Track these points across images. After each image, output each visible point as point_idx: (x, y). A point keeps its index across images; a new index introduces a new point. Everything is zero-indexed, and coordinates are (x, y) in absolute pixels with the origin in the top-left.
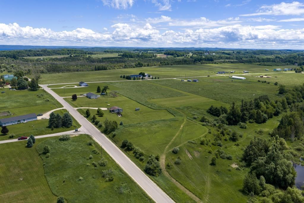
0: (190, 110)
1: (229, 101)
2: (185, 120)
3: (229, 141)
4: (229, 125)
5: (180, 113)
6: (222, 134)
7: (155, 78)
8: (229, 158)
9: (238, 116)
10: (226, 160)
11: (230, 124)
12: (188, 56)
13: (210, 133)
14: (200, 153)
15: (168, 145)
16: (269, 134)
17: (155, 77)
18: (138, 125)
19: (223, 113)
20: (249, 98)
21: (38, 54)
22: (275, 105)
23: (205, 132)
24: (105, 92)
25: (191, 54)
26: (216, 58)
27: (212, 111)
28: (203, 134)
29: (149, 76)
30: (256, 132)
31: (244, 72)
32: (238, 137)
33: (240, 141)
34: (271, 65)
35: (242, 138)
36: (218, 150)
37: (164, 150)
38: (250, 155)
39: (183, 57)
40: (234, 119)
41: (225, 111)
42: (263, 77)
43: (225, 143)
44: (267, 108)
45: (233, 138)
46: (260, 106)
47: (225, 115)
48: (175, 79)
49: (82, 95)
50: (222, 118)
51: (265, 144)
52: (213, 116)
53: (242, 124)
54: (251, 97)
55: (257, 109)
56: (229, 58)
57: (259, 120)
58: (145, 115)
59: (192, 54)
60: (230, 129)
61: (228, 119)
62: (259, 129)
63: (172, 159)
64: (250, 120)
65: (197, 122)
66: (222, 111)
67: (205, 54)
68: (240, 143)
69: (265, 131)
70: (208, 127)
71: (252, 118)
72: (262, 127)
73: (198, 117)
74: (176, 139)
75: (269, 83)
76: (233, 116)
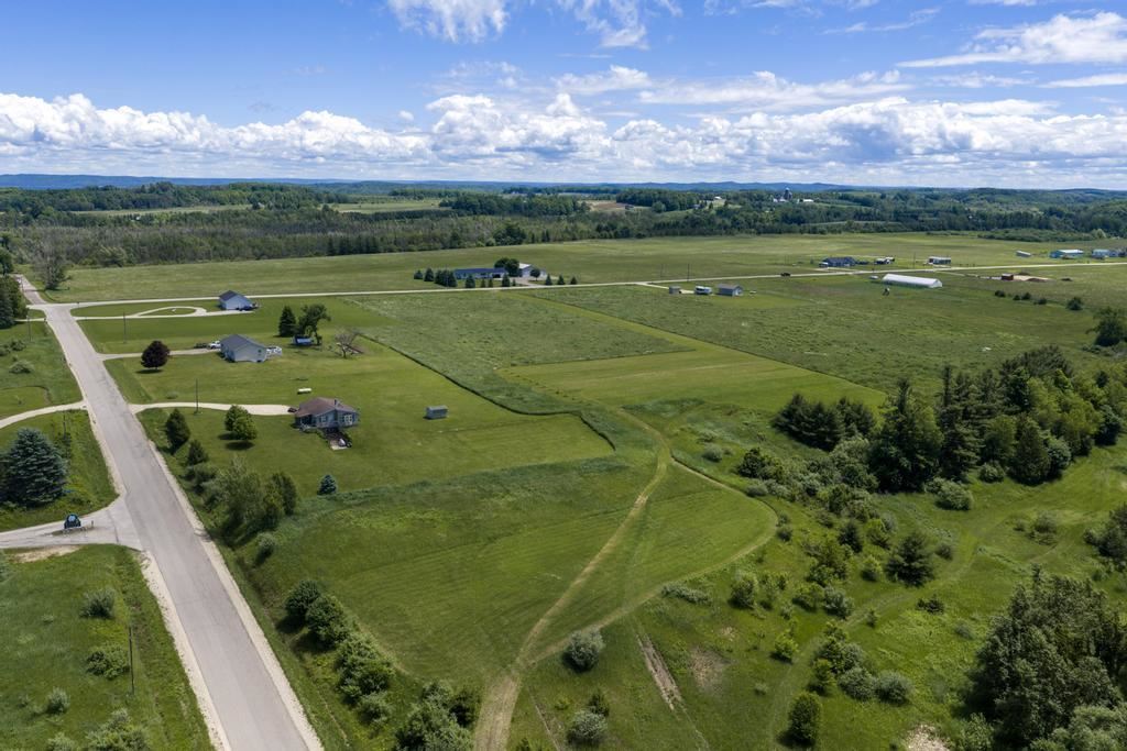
0: (692, 414)
1: (878, 377)
2: (662, 466)
3: (887, 582)
4: (883, 492)
5: (640, 429)
6: (850, 543)
7: (561, 282)
8: (891, 696)
9: (928, 448)
10: (874, 704)
11: (886, 486)
12: (707, 208)
13: (785, 537)
14: (726, 662)
15: (549, 613)
16: (1090, 541)
17: (557, 278)
18: (413, 496)
19: (851, 434)
20: (968, 361)
21: (134, 202)
22: (1099, 392)
23: (760, 533)
24: (314, 333)
25: (719, 202)
26: (815, 216)
27: (798, 422)
28: (750, 541)
29: (535, 273)
30: (1020, 529)
31: (931, 260)
32: (936, 560)
33: (946, 579)
34: (1037, 237)
35: (951, 565)
36: (826, 641)
37: (516, 646)
38: (1015, 681)
39: (691, 211)
40: (905, 462)
41: (858, 420)
42: (1011, 278)
43: (867, 594)
44: (1066, 408)
45: (909, 568)
46: (1027, 397)
47: (859, 441)
48: (644, 284)
49: (205, 347)
50: (845, 455)
51: (1100, 615)
52: (804, 446)
53: (948, 486)
54: (975, 360)
55: (1016, 413)
56: (868, 216)
57: (1030, 465)
58: (464, 443)
59: (724, 201)
60: (886, 516)
61: (877, 460)
62: (1033, 515)
63: (557, 708)
64: (987, 467)
65: (721, 477)
66: (847, 422)
67: (775, 200)
68: (948, 595)
69: (1065, 522)
70: (775, 502)
71: (995, 457)
72: (1048, 503)
73: (727, 453)
74: (597, 573)
75: (1043, 302)
76: (901, 447)
